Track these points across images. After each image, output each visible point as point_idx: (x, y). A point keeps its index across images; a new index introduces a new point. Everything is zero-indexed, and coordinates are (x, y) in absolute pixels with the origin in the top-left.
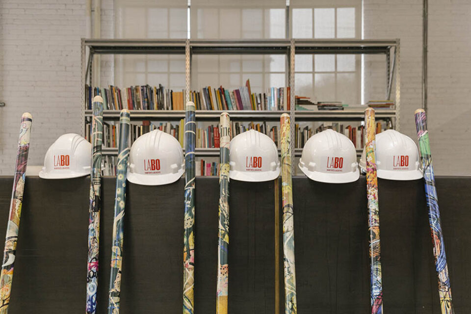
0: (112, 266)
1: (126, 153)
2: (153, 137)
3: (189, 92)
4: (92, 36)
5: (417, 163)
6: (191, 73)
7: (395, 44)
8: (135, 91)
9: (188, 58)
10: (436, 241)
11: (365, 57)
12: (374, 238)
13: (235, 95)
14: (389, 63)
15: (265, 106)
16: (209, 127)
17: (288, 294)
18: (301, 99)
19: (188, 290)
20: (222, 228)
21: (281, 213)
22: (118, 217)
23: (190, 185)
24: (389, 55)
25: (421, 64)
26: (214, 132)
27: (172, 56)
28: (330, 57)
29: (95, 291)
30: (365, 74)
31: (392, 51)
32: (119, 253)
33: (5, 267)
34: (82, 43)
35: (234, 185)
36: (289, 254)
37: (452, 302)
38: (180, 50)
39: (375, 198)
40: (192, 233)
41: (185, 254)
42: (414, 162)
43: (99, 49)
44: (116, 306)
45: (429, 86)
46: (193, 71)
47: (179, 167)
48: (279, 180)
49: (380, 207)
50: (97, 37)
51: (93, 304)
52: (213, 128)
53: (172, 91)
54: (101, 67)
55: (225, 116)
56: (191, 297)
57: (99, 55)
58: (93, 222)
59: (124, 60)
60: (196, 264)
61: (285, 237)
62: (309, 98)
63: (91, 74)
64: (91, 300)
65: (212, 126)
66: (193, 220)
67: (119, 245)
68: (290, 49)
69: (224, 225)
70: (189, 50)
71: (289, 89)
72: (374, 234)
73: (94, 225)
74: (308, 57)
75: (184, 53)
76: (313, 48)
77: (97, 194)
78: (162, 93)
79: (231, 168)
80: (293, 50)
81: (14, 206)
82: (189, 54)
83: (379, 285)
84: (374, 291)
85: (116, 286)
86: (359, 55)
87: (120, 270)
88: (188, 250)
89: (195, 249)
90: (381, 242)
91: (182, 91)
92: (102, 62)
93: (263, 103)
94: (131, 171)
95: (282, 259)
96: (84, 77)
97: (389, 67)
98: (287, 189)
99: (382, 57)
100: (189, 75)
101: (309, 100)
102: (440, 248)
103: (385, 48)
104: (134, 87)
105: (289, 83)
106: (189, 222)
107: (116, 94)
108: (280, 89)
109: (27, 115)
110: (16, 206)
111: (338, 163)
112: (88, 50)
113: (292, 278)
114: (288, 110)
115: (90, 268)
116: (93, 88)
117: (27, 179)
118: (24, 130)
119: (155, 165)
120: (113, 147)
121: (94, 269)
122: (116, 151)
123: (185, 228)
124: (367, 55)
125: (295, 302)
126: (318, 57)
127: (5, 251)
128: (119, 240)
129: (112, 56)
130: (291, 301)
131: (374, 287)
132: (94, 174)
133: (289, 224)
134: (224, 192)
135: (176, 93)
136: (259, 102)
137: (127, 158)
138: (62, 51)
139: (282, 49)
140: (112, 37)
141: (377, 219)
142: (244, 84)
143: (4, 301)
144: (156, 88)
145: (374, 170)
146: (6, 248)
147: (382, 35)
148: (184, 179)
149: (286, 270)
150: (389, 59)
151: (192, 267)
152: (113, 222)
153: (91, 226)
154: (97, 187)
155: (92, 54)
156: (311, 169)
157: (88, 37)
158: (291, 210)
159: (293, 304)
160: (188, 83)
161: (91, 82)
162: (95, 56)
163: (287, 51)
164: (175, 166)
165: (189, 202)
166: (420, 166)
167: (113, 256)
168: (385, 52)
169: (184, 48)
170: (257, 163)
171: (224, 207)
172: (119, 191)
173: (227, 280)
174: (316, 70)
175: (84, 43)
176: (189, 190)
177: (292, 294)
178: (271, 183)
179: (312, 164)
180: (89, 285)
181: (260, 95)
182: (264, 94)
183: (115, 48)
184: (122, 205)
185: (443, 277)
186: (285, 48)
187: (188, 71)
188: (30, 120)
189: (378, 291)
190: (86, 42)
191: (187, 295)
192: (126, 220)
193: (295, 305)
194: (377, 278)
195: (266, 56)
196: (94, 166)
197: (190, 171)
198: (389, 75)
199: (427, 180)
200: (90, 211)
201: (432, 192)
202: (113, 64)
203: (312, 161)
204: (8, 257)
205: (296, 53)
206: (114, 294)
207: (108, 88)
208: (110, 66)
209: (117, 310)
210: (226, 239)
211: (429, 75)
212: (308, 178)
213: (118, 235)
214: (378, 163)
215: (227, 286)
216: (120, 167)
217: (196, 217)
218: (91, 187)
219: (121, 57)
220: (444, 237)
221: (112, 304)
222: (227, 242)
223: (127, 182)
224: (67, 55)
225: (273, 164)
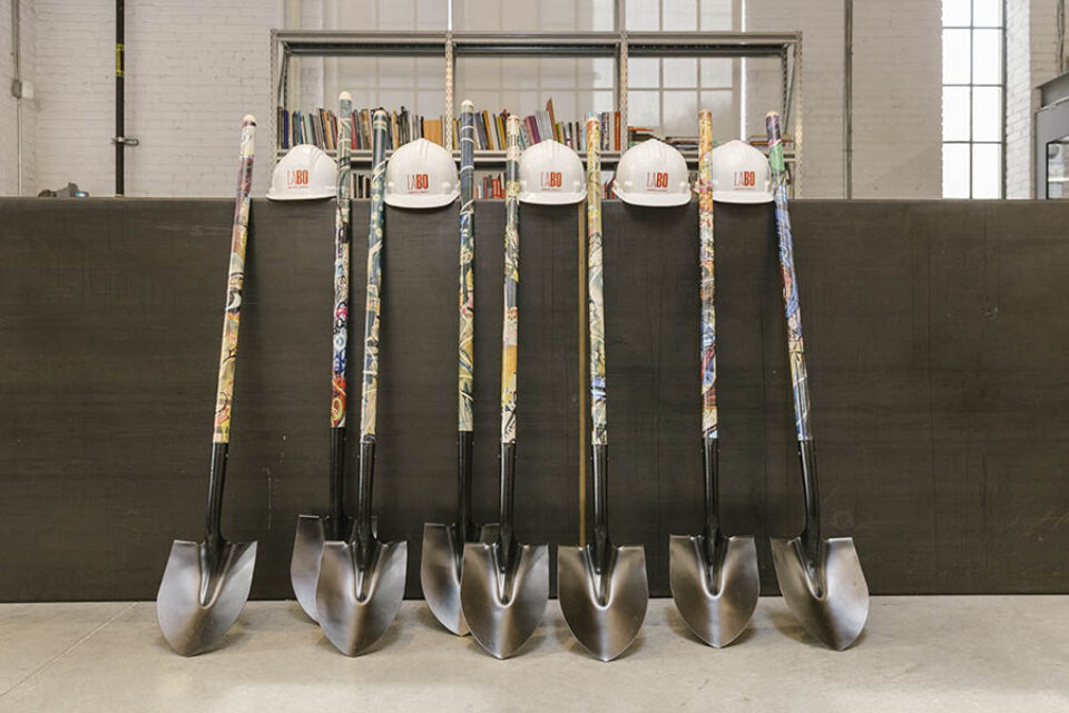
0: (368, 309)
1: (381, 167)
2: (419, 147)
3: (451, 119)
4: (285, 25)
5: (767, 183)
6: (454, 88)
7: (793, 41)
8: (360, 119)
9: (450, 63)
10: (787, 279)
11: (747, 63)
12: (706, 275)
13: (529, 124)
14: (785, 73)
15: (579, 144)
16: (485, 178)
17: (593, 343)
18: (638, 132)
19: (466, 341)
20: (510, 261)
21: (587, 244)
22: (375, 249)
23: (467, 209)
24: (786, 59)
25: (842, 76)
26: (492, 187)
27: (422, 61)
28: (690, 63)
29: (344, 345)
30: (747, 92)
31: (790, 51)
32: (377, 294)
33: (229, 311)
34: (271, 37)
35: (524, 208)
36: (596, 295)
37: (803, 354)
38: (436, 49)
39: (709, 225)
40: (470, 271)
41: (462, 297)
42: (762, 180)
43: (298, 47)
44: (374, 358)
45: (855, 112)
46: (458, 85)
47: (452, 188)
48: (585, 203)
49: (714, 237)
50: (294, 27)
51: (341, 361)
52: (492, 181)
53: (422, 119)
54: (302, 78)
55: (513, 121)
56: (469, 351)
57: (298, 59)
58: (340, 257)
59: (340, 66)
60: (475, 310)
61: (590, 275)
62: (651, 130)
63: (285, 91)
64: (339, 356)
65: (490, 177)
66: (471, 254)
67: (376, 284)
68: (619, 49)
69: (512, 260)
70: (451, 49)
71: (618, 115)
72: (707, 271)
73: (341, 261)
74: (652, 63)
75: (443, 54)
76: (659, 46)
77: (346, 220)
78: (406, 121)
79: (520, 189)
80: (624, 50)
81: (238, 234)
82: (451, 56)
83: (712, 334)
84: (705, 341)
85: (372, 334)
86: (736, 59)
87: (378, 314)
88: (466, 292)
89: (474, 292)
90: (716, 281)
91: (438, 119)
92: (303, 70)
93: (575, 138)
94: (389, 192)
95: (588, 301)
96: (276, 93)
97: (786, 79)
98: (595, 214)
99: (774, 63)
100: (451, 91)
101: (651, 133)
102: (792, 287)
103: (779, 47)
104: (359, 111)
105: (619, 105)
106: (466, 256)
107: (328, 123)
108: (603, 114)
109: (250, 118)
110: (240, 233)
111: (662, 181)
112: (281, 48)
113: (599, 323)
114: (616, 149)
115: (338, 316)
116: (291, 113)
117: (251, 201)
118: (248, 137)
119: (422, 182)
120: (365, 148)
121: (343, 317)
122: (370, 155)
123: (462, 263)
124: (751, 60)
125: (602, 351)
126: (671, 63)
127: (229, 290)
128: (375, 276)
129: (320, 60)
130: (598, 351)
131: (705, 336)
132: (341, 194)
133: (596, 257)
134: (512, 217)
135: (430, 122)
136: (568, 137)
137: (384, 174)
138: (235, 52)
139: (607, 49)
140: (319, 27)
141: (712, 252)
142: (544, 108)
143: (230, 352)
144: (395, 113)
145: (710, 189)
146: (229, 286)
147: (774, 26)
148: (460, 203)
149: (591, 314)
150: (785, 66)
151: (469, 312)
152: (367, 256)
153: (338, 262)
154: (345, 211)
155: (287, 57)
156: (627, 189)
157: (280, 27)
158: (599, 240)
159: (600, 354)
160: (449, 106)
161: (285, 104)
162: (293, 59)
163: (616, 52)
164: (447, 185)
165: (466, 230)
166: (770, 187)
167: (368, 298)
168: (779, 55)
169: (443, 45)
170: (555, 180)
171: (512, 236)
172: (375, 216)
173: (515, 326)
174: (665, 86)
175: (275, 37)
176: (467, 215)
177: (599, 342)
178: (575, 206)
179: (628, 183)
180: (336, 337)
181: (570, 124)
182: (577, 124)
183: (326, 45)
184: (378, 233)
185: (794, 323)
186: (612, 46)
187: (449, 84)
188: (253, 124)
189: (710, 340)
190: (279, 35)
191: (464, 348)
192: (383, 252)
193: (603, 356)
194: (709, 324)
195: (583, 61)
196: (341, 184)
197: (467, 191)
198: (785, 92)
199: (778, 203)
200: (337, 242)
201: (783, 218)
202: (321, 73)
203: (629, 180)
204: (232, 299)
205: (630, 55)
206: (371, 343)
207: (316, 113)
208: (316, 79)
209: (376, 362)
210: (515, 276)
211: (854, 93)
212: (624, 202)
213: (375, 271)
214: (715, 182)
215: (516, 333)
216: (375, 186)
217: (475, 250)
218: (338, 211)
219: (334, 61)
220: (796, 275)
221: (369, 356)
222: (517, 280)
223: (385, 204)
224: (244, 59)
225: (577, 183)
